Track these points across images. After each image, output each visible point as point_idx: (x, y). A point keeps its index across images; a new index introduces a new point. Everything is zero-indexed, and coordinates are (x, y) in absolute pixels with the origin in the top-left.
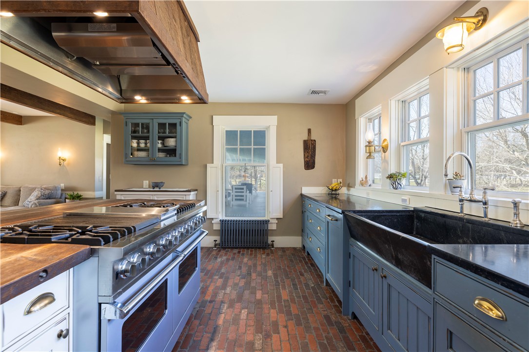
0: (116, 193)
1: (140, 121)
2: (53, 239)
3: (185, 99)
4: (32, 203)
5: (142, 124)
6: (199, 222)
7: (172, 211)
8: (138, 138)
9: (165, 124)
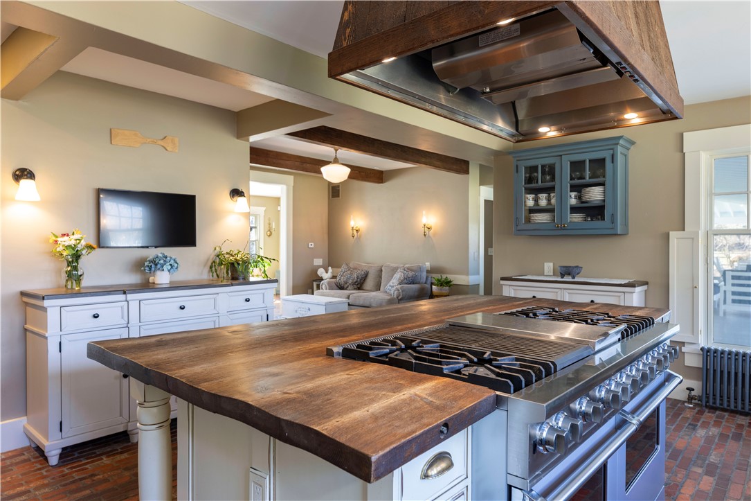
0: (502, 282)
1: (539, 163)
2: (446, 369)
3: (633, 117)
4: (395, 288)
5: (543, 166)
6: (665, 357)
7: (614, 334)
8: (536, 191)
9: (584, 162)
